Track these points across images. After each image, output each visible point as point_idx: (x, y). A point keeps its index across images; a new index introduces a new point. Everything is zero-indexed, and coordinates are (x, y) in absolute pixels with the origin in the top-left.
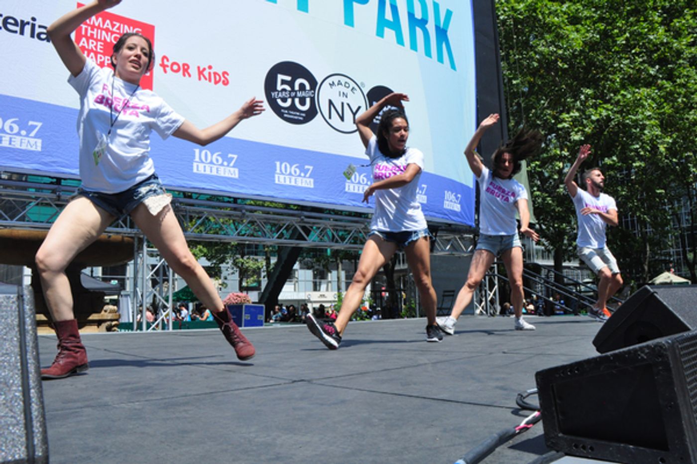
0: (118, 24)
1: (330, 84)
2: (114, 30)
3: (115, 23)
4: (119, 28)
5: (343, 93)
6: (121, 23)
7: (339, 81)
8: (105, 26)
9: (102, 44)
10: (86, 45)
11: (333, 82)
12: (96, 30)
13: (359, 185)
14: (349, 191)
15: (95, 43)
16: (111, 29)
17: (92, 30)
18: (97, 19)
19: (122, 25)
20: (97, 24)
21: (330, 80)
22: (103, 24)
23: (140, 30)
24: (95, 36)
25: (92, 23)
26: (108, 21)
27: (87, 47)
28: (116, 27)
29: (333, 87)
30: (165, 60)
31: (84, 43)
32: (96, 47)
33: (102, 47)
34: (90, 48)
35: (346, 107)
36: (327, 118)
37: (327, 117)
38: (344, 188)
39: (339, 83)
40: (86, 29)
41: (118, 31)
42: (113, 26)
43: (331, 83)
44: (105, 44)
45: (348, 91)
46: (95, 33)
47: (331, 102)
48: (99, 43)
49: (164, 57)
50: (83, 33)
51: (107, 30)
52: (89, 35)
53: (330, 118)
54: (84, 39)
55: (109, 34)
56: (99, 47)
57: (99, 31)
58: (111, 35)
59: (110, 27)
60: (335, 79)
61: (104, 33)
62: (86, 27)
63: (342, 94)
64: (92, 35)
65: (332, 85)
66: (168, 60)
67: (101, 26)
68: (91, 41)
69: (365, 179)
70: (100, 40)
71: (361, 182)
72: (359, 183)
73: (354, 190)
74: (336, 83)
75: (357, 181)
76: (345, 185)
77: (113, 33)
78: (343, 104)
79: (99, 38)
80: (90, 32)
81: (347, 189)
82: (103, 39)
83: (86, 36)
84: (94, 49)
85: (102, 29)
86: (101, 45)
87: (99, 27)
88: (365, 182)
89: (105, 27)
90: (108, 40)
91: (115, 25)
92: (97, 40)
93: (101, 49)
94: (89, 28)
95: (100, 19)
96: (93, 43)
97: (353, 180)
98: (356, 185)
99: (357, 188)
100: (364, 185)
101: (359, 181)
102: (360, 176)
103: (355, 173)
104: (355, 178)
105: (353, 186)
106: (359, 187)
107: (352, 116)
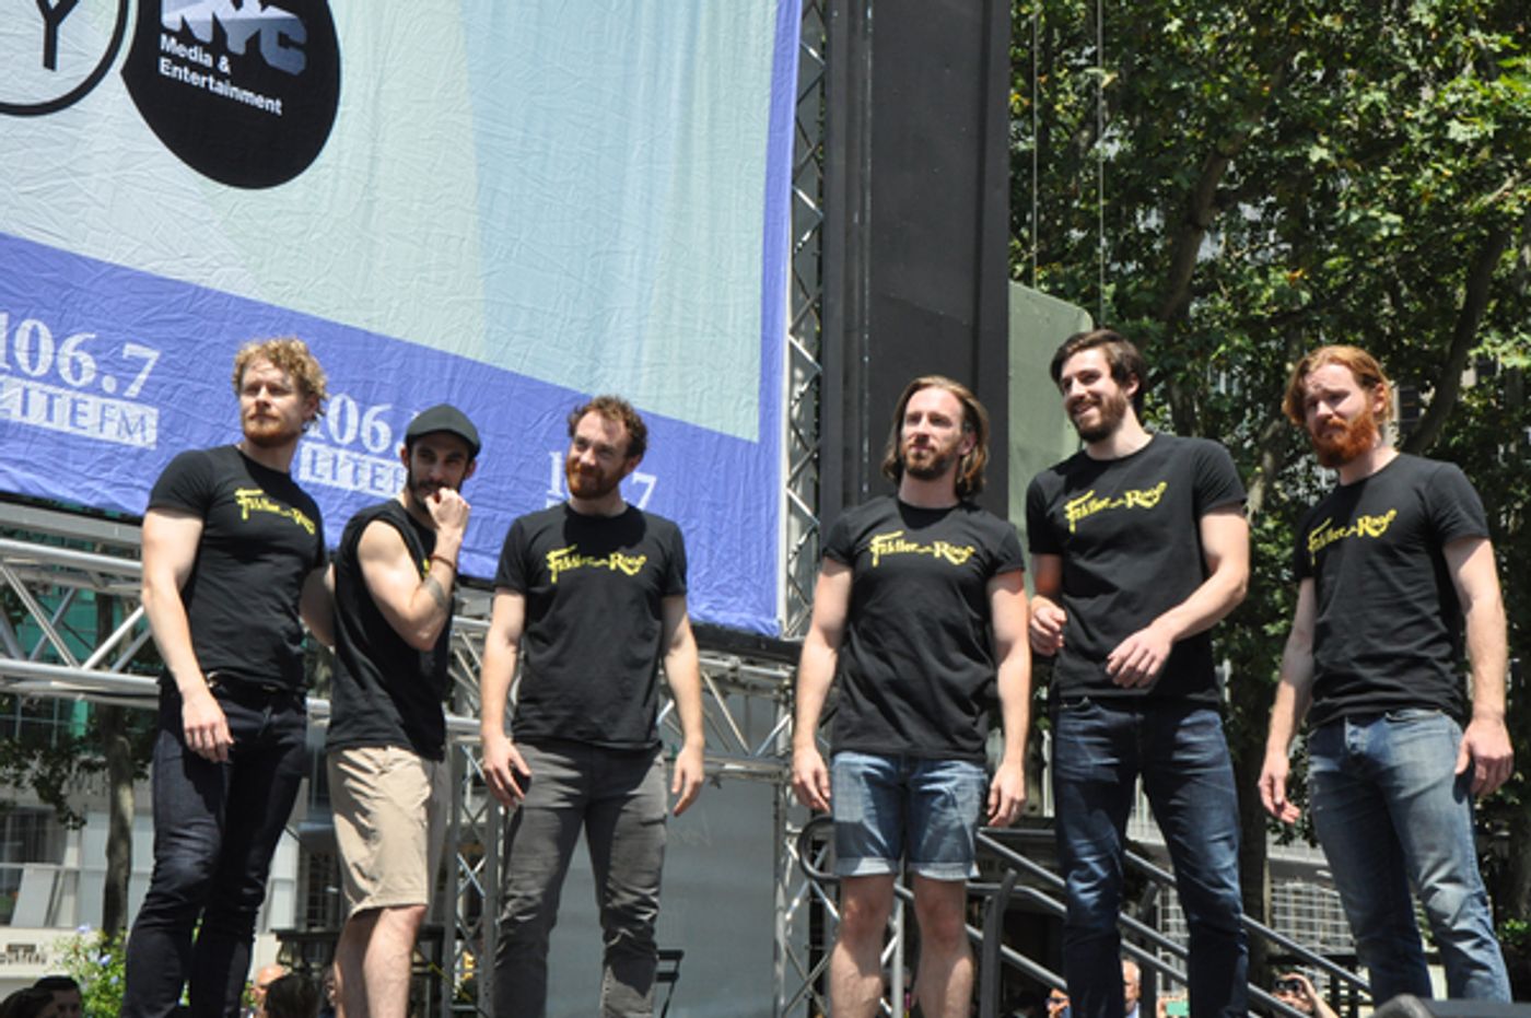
13: (50, 389)
69: (87, 362)
71: (65, 372)
72: (53, 377)
73: (24, 412)
75: (41, 370)
88: (87, 378)
97: (22, 358)
98: (39, 385)
99: (38, 401)
100: (79, 390)
101: (54, 366)
102: (58, 341)
103: (28, 324)
104: (34, 352)
105: (20, 391)
106: (51, 397)
107: (41, 25)
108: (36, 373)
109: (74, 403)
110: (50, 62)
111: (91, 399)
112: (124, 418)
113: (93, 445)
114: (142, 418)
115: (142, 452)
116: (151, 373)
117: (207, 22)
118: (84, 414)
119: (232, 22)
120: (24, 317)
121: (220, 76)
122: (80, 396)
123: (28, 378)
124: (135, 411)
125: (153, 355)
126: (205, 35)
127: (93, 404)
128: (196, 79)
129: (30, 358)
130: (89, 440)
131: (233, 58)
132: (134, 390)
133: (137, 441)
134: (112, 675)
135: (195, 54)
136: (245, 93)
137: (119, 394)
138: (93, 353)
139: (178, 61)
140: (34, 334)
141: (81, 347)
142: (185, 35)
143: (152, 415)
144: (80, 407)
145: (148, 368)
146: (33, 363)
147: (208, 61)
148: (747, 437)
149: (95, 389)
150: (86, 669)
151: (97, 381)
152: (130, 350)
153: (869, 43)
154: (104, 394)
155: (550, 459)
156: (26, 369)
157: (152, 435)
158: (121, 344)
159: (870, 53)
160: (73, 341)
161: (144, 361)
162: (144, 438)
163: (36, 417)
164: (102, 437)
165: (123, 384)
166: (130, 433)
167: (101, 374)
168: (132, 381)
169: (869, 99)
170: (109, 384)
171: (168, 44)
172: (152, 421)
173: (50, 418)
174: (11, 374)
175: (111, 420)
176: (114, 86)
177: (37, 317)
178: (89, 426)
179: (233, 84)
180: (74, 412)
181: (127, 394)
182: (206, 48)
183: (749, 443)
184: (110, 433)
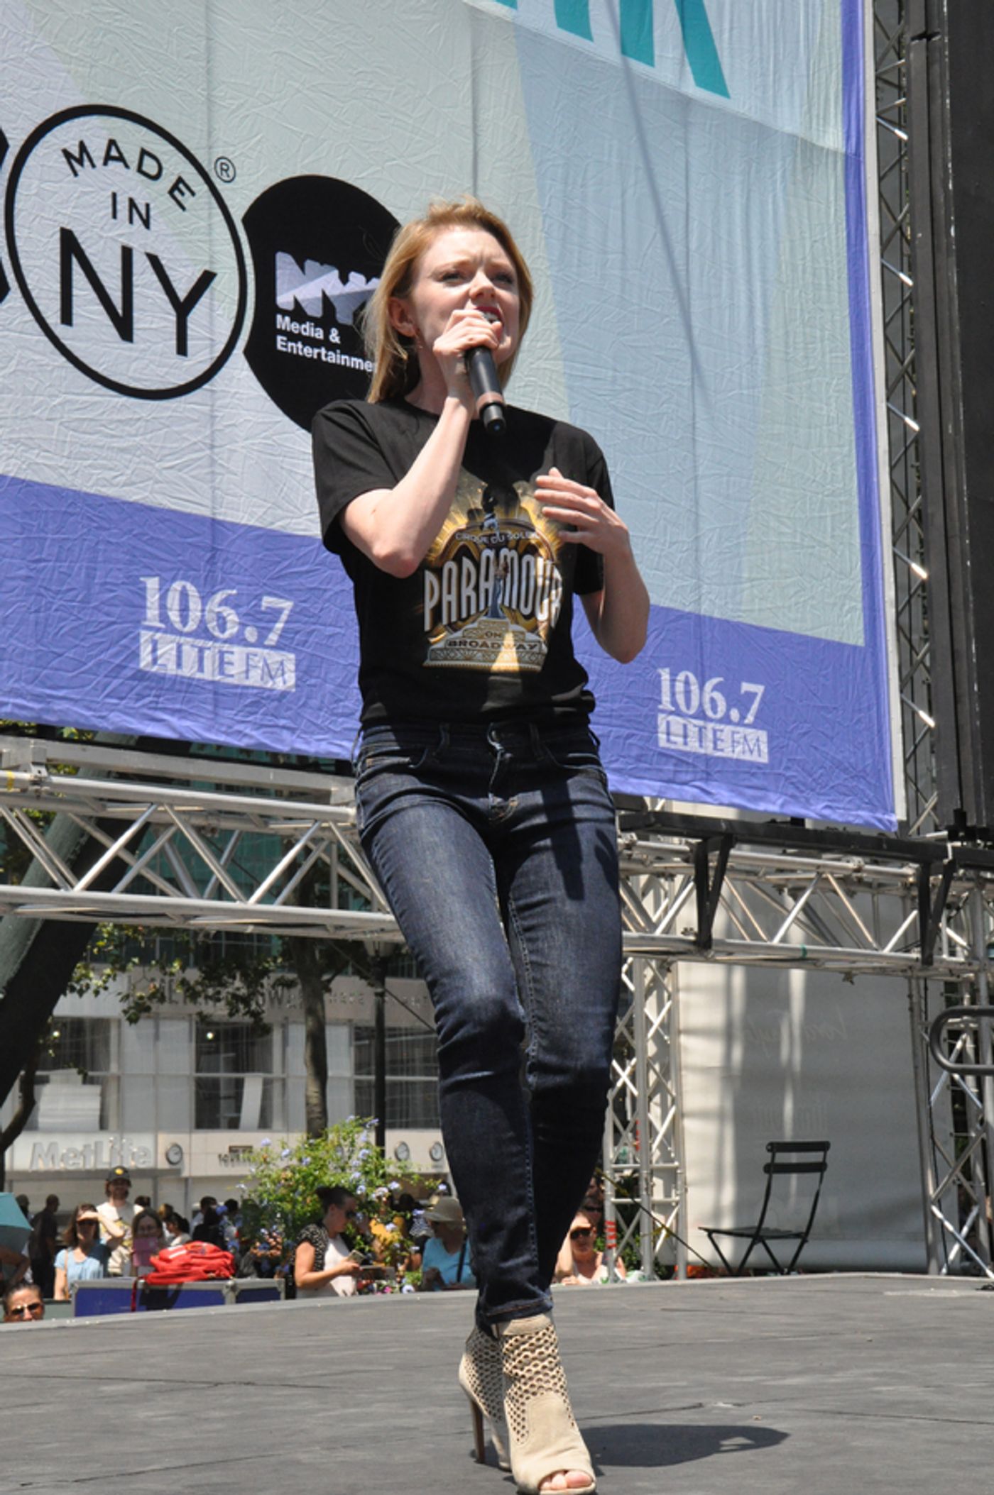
1: (67, 154)
5: (132, 204)
7: (112, 143)
11: (82, 147)
13: (200, 643)
14: (154, 669)
21: (67, 135)
29: (85, 171)
35: (141, 266)
36: (53, 318)
37: (52, 315)
38: (135, 655)
39: (113, 154)
43: (75, 151)
45: (154, 195)
47: (69, 244)
53: (67, 318)
60: (94, 132)
63: (123, 207)
65: (77, 158)
69: (232, 616)
71: (212, 625)
72: (202, 631)
73: (179, 665)
74: (97, 150)
75: (192, 626)
76: (136, 638)
78: (127, 253)
81: (145, 660)
88: (232, 630)
97: (174, 616)
98: (190, 640)
99: (190, 654)
100: (225, 641)
101: (202, 622)
102: (205, 599)
103: (177, 585)
104: (184, 610)
105: (174, 645)
106: (201, 650)
107: (172, 317)
108: (187, 629)
109: (222, 653)
110: (182, 349)
111: (236, 649)
112: (266, 665)
113: (239, 692)
114: (282, 663)
115: (284, 694)
116: (287, 622)
117: (317, 299)
118: (231, 663)
119: (340, 296)
120: (174, 579)
121: (331, 347)
122: (226, 647)
123: (181, 634)
124: (275, 657)
125: (287, 605)
126: (316, 311)
127: (238, 652)
128: (309, 352)
129: (181, 616)
130: (237, 687)
131: (343, 330)
132: (273, 638)
133: (279, 685)
134: (276, 907)
135: (308, 330)
136: (353, 359)
137: (260, 643)
138: (235, 607)
139: (292, 337)
140: (184, 595)
141: (225, 602)
142: (298, 314)
143: (290, 659)
144: (227, 657)
145: (284, 617)
146: (184, 620)
147: (319, 334)
148: (852, 642)
149: (239, 640)
150: (252, 903)
151: (241, 632)
152: (267, 602)
153: (953, 259)
154: (248, 644)
155: (659, 676)
156: (178, 626)
157: (291, 679)
158: (259, 597)
159: (955, 270)
160: (219, 597)
161: (280, 611)
162: (285, 682)
163: (188, 670)
164: (247, 683)
165: (263, 633)
166: (272, 677)
167: (243, 625)
168: (270, 630)
169: (956, 313)
170: (251, 634)
171: (283, 322)
172: (290, 666)
173: (201, 669)
174: (165, 632)
175: (256, 667)
176: (238, 364)
177: (185, 578)
178: (235, 673)
179: (342, 353)
180: (222, 662)
181: (267, 643)
182: (317, 322)
183: (855, 648)
184: (255, 679)
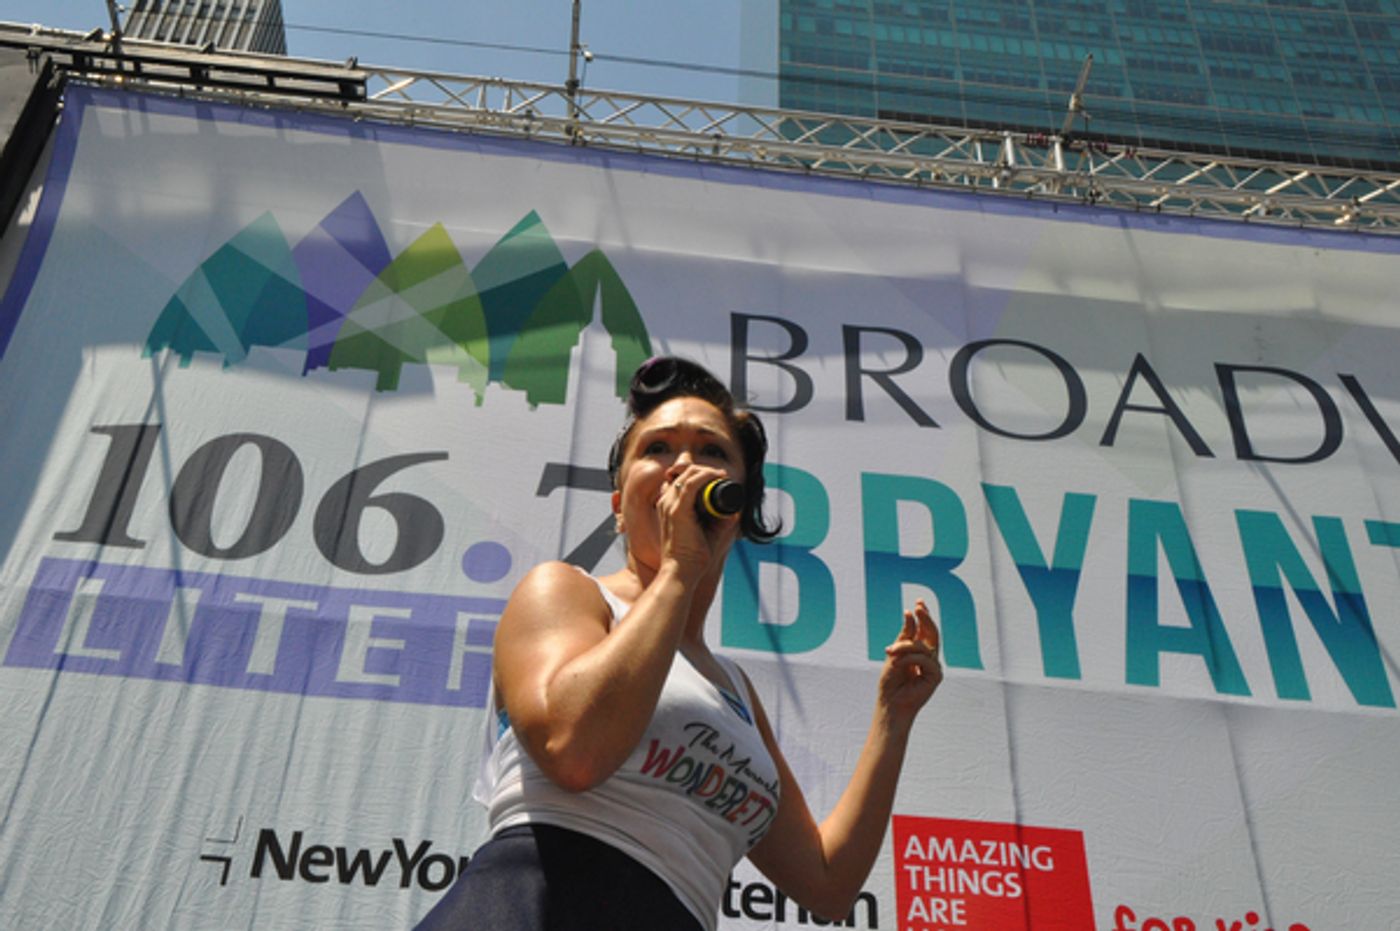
0: (993, 845)
2: (986, 860)
3: (984, 843)
4: (996, 855)
6: (998, 840)
8: (964, 856)
9: (962, 902)
10: (923, 913)
12: (942, 871)
15: (945, 907)
16: (978, 861)
17: (934, 872)
18: (942, 844)
19: (1003, 845)
20: (942, 857)
22: (958, 852)
23: (1047, 849)
24: (943, 888)
25: (931, 857)
26: (968, 843)
27: (927, 919)
28: (990, 852)
30: (1125, 918)
31: (918, 910)
32: (948, 914)
33: (962, 912)
34: (935, 920)
40: (920, 875)
41: (996, 863)
42: (982, 851)
44: (967, 902)
46: (941, 879)
48: (954, 903)
49: (1122, 911)
50: (914, 885)
51: (969, 866)
52: (928, 887)
54: (917, 901)
55: (976, 873)
56: (955, 912)
57: (951, 872)
58: (981, 876)
59: (975, 856)
61: (962, 873)
62: (919, 868)
64: (935, 885)
66: (1132, 918)
67: (954, 858)
68: (934, 901)
70: (957, 896)
77: (983, 869)
79: (952, 889)
80: (928, 879)
82: (961, 890)
83: (921, 891)
84: (945, 920)
85: (957, 866)
86: (959, 907)
87: (948, 863)
89: (962, 860)
90: (975, 890)
91: (986, 848)
92: (948, 896)
93: (960, 917)
94: (927, 870)
95: (949, 842)
96: (939, 906)
